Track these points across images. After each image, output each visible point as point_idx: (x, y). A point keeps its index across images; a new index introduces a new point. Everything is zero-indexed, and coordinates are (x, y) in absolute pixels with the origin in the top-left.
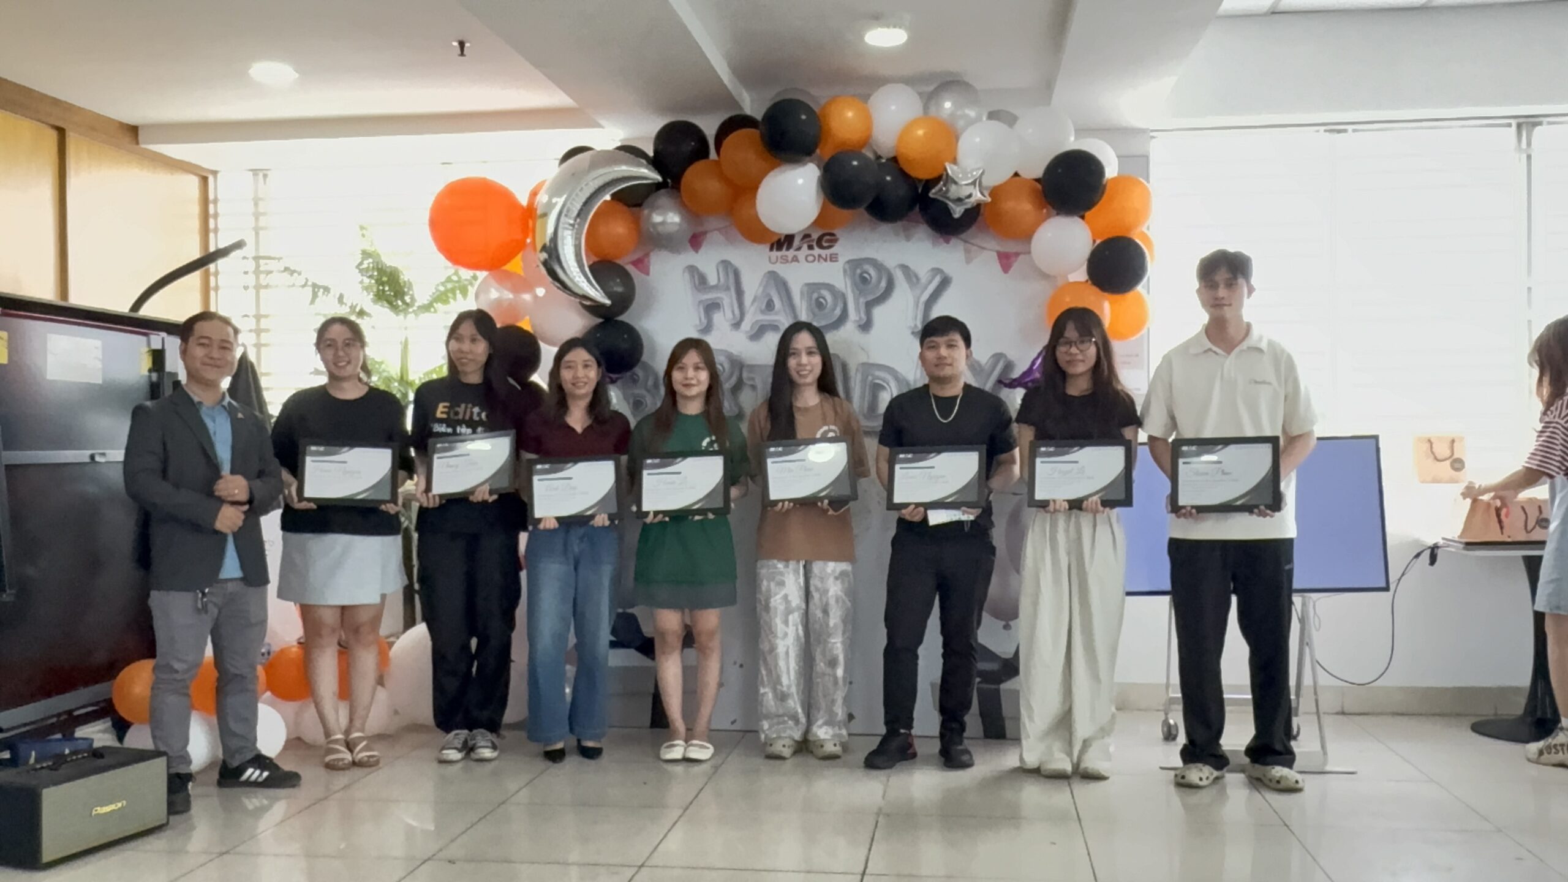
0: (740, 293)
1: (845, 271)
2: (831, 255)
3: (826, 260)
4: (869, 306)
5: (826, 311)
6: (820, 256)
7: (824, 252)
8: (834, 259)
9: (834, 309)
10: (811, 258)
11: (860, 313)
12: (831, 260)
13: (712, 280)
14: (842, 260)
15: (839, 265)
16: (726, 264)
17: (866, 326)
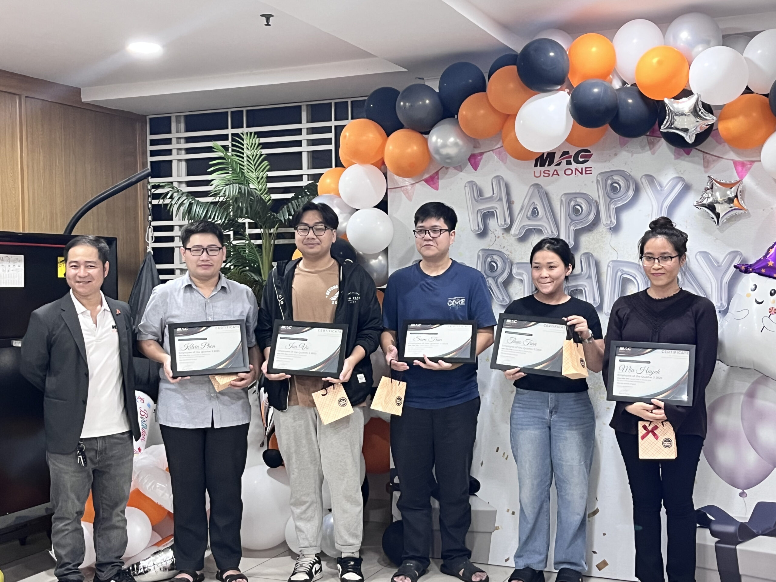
0: (510, 203)
1: (598, 181)
2: (586, 168)
3: (581, 173)
4: (619, 211)
5: (582, 216)
6: (576, 169)
7: (579, 167)
8: (587, 172)
9: (589, 214)
10: (569, 172)
11: (610, 217)
12: (586, 173)
13: (488, 193)
14: (595, 172)
15: (593, 177)
16: (499, 178)
17: (615, 229)
